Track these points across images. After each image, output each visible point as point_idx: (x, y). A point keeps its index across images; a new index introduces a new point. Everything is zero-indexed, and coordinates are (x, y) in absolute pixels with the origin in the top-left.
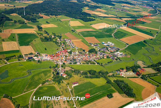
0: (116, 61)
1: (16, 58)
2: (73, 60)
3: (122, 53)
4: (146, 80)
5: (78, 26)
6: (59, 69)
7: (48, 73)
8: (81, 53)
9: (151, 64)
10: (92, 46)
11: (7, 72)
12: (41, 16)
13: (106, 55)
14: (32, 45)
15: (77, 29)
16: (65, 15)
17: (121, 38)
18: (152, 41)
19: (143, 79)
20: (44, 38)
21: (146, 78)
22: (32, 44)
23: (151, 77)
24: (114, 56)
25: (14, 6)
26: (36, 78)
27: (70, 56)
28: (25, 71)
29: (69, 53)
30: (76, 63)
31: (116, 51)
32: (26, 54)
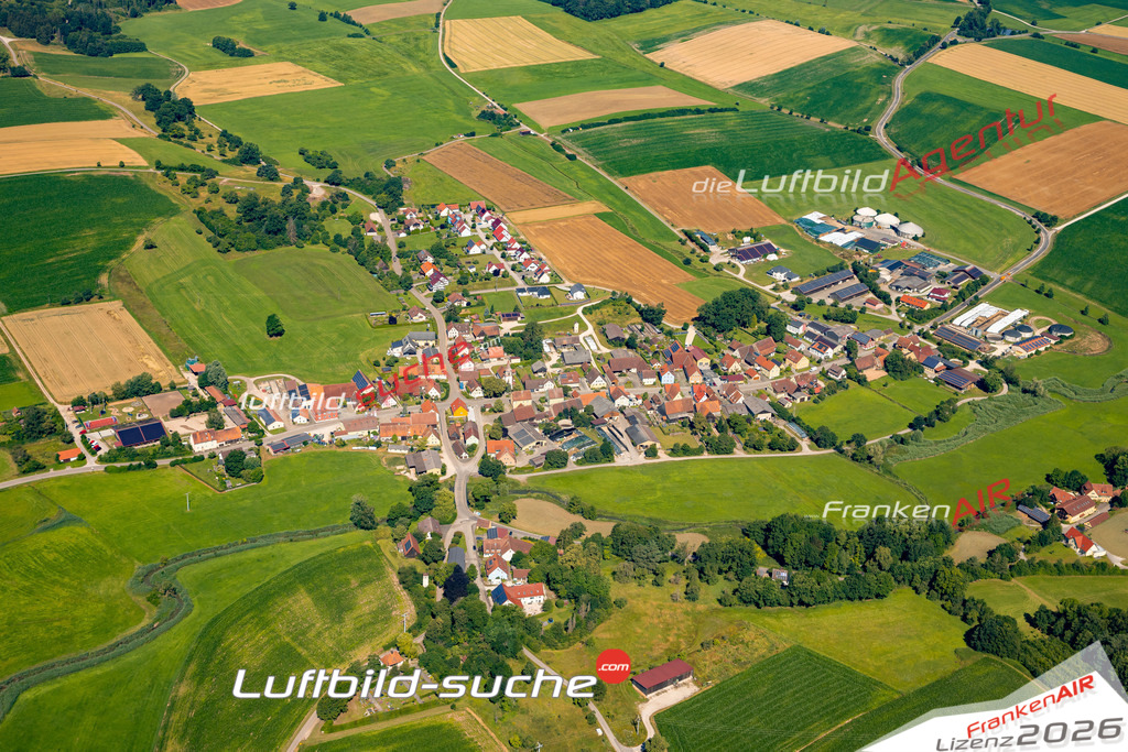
0: (980, 396)
2: (566, 422)
3: (1016, 315)
5: (529, 70)
6: (458, 526)
7: (354, 582)
8: (630, 345)
10: (714, 261)
13: (871, 348)
14: (123, 289)
15: (526, 97)
20: (232, 212)
22: (128, 280)
24: (957, 348)
27: (527, 384)
29: (511, 350)
30: (607, 452)
31: (961, 297)
32: (85, 390)
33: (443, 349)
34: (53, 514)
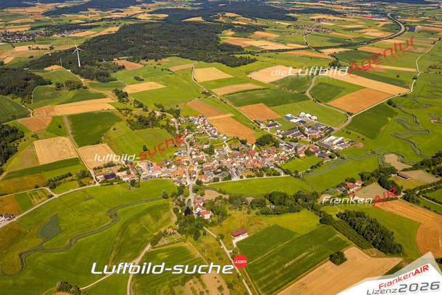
0: (330, 160)
1: (72, 180)
2: (219, 170)
3: (341, 139)
4: (418, 202)
5: (215, 81)
6: (189, 197)
7: (162, 212)
8: (238, 150)
9: (421, 160)
10: (261, 128)
11: (56, 220)
12: (121, 65)
13: (302, 148)
14: (108, 140)
15: (214, 88)
16: (180, 56)
17: (330, 99)
18: (407, 100)
19: (408, 201)
20: (136, 120)
21: (416, 197)
22: (109, 138)
23: (428, 195)
24: (324, 147)
25: (52, 48)
26: (134, 229)
27: (210, 161)
28: (101, 214)
29: (206, 152)
30: (230, 177)
31: (326, 135)
32: (96, 166)
33: (188, 153)
34: (87, 196)
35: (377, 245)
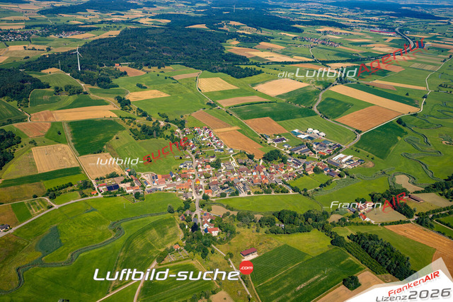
0: (339, 179)
1: (73, 190)
2: (226, 185)
3: (350, 157)
4: (431, 227)
5: (220, 91)
6: (196, 212)
7: (168, 227)
8: (245, 165)
9: (433, 182)
10: (268, 142)
11: (56, 233)
12: (123, 71)
13: (310, 166)
14: (110, 149)
15: (220, 99)
16: (184, 64)
17: (338, 116)
18: (417, 119)
19: (421, 225)
20: (139, 129)
21: (429, 221)
22: (111, 147)
23: (441, 219)
24: (333, 166)
25: (49, 49)
26: (139, 244)
27: (216, 175)
28: (105, 227)
29: (212, 166)
30: (237, 193)
31: (335, 152)
32: (99, 176)
33: (194, 166)
34: (89, 208)
35: (392, 270)
